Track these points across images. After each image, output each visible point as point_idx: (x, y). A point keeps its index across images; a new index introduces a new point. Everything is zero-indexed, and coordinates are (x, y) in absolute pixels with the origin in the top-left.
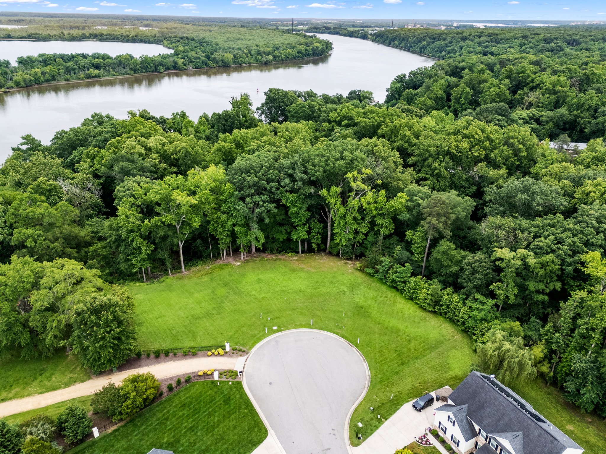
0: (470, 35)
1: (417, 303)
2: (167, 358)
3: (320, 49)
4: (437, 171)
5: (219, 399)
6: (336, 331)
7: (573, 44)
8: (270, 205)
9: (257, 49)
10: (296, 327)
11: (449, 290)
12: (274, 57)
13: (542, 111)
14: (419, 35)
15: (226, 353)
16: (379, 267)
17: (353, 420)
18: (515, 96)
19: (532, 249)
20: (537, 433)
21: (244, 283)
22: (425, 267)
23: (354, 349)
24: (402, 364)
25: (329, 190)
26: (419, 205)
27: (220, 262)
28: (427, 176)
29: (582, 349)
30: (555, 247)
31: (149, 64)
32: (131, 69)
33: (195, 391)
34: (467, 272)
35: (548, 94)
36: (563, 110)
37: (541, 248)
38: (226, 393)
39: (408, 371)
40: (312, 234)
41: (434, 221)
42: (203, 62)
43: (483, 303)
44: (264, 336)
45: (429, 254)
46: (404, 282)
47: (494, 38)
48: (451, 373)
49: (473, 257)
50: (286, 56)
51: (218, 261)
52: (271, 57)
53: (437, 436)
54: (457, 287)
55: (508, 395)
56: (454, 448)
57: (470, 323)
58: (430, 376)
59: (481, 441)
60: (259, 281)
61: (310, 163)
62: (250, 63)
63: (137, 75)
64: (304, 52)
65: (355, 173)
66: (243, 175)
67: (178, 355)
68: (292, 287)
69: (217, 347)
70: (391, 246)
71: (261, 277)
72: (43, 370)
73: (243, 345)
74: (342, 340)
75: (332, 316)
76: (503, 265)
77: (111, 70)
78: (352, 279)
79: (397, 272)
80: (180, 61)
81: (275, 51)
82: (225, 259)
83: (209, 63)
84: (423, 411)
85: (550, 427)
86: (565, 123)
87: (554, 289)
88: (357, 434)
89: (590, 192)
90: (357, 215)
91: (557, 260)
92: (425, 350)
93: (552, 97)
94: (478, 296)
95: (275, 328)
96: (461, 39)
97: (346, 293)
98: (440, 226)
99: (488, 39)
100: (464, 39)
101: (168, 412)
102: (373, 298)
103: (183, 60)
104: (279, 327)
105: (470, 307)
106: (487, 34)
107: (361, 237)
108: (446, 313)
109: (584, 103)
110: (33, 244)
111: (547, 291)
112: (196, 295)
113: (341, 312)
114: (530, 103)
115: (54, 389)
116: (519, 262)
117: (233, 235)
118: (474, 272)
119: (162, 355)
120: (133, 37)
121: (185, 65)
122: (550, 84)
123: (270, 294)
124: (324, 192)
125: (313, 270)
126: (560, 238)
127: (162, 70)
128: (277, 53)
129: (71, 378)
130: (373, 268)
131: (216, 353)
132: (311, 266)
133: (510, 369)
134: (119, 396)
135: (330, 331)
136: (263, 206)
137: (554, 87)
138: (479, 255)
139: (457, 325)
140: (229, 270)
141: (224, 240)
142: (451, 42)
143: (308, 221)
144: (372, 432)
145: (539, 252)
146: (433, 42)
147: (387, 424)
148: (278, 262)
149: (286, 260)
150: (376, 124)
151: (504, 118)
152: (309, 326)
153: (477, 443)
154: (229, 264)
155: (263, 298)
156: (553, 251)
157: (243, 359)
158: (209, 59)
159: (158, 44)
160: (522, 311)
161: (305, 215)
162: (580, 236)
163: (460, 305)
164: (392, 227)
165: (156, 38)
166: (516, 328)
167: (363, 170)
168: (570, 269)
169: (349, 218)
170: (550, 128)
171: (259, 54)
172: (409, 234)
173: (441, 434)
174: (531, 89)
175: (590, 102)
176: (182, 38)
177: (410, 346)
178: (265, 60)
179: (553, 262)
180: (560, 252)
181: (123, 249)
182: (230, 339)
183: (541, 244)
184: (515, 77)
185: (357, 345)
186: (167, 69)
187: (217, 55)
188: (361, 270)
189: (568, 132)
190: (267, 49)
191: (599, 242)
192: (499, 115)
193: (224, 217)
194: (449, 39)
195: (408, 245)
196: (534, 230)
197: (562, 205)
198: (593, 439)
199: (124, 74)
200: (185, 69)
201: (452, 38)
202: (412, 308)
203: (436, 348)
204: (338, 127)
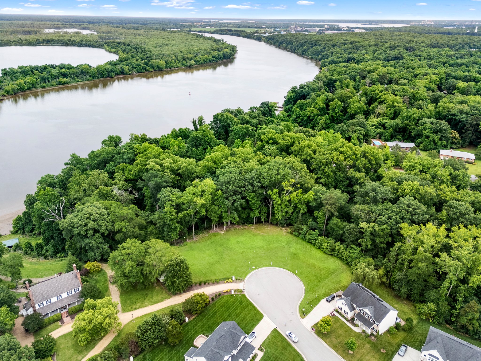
0: (337, 43)
1: (322, 250)
2: (205, 285)
3: (228, 53)
4: (327, 174)
5: (237, 303)
6: (285, 267)
7: (410, 50)
8: (242, 201)
9: (182, 56)
10: (264, 266)
11: (339, 243)
12: (195, 61)
13: (386, 119)
14: (301, 41)
15: (233, 281)
16: (301, 232)
17: (300, 308)
18: (370, 108)
19: (378, 222)
20: (379, 305)
21: (230, 243)
22: (325, 230)
23: (295, 276)
24: (319, 282)
25: (272, 191)
26: (321, 198)
27: (211, 232)
28: (322, 176)
29: (400, 269)
30: (387, 221)
31: (104, 72)
32: (90, 76)
33: (224, 299)
34: (347, 234)
35: (390, 107)
36: (398, 121)
37: (381, 222)
38: (239, 300)
39: (322, 285)
40: (262, 213)
41: (329, 208)
42: (143, 68)
43: (355, 250)
44: (249, 272)
45: (327, 224)
46: (315, 240)
47: (355, 45)
48: (342, 284)
49: (350, 226)
50: (204, 60)
51: (211, 231)
52: (193, 62)
53: (337, 312)
54: (342, 241)
55: (368, 291)
56: (346, 316)
57: (350, 260)
58: (332, 286)
59: (357, 311)
60: (238, 242)
61: (261, 177)
62: (178, 67)
63: (95, 80)
64: (217, 56)
65: (287, 182)
66: (227, 185)
67: (210, 283)
68: (256, 245)
69: (228, 279)
70: (306, 219)
71: (238, 240)
72: (147, 295)
73: (240, 277)
74: (288, 272)
75: (280, 259)
76: (364, 231)
77: (76, 77)
78: (287, 239)
79: (311, 234)
80: (126, 68)
81: (195, 56)
82: (215, 230)
83: (148, 68)
84: (331, 302)
85: (385, 303)
86: (400, 129)
87: (388, 241)
88: (303, 313)
89: (405, 189)
90: (288, 203)
91: (388, 227)
92: (329, 274)
93: (393, 110)
94: (353, 246)
95: (254, 267)
96: (332, 46)
97: (286, 247)
98: (332, 210)
99: (351, 46)
100: (334, 46)
101: (215, 309)
102: (299, 249)
103: (128, 67)
104: (255, 267)
105: (349, 252)
106: (350, 42)
107: (289, 214)
108: (337, 255)
109: (411, 116)
110: (126, 230)
111: (385, 242)
112: (207, 252)
113: (285, 257)
114: (379, 113)
115: (157, 302)
116: (371, 229)
117: (221, 217)
118: (350, 234)
119: (203, 284)
120: (79, 42)
121: (130, 71)
122: (391, 101)
123: (246, 249)
124: (270, 192)
125: (265, 235)
126: (390, 216)
127: (113, 76)
128: (197, 58)
129: (162, 297)
130: (298, 232)
131: (229, 281)
132: (263, 232)
133: (368, 280)
134: (195, 303)
135: (281, 267)
136: (238, 202)
137: (393, 103)
138: (352, 225)
139: (344, 261)
140: (219, 236)
141: (215, 220)
142: (324, 48)
143: (259, 207)
144: (309, 312)
145: (380, 224)
146: (312, 47)
147: (315, 309)
148: (244, 230)
149: (248, 229)
150: (289, 143)
151: (363, 129)
152: (270, 266)
153: (355, 313)
154: (217, 233)
155: (243, 252)
156: (387, 223)
157: (242, 283)
158: (147, 65)
159: (100, 48)
160: (374, 252)
161: (259, 203)
162: (399, 214)
163: (344, 251)
164: (306, 209)
165: (98, 43)
166: (371, 262)
167: (291, 180)
168: (395, 232)
169: (283, 206)
170: (391, 132)
171: (184, 59)
172: (316, 213)
173: (340, 311)
174: (380, 103)
175: (415, 115)
176: (119, 43)
177: (322, 273)
178: (189, 64)
179: (387, 228)
180: (390, 223)
181: (166, 229)
182: (233, 274)
183: (381, 220)
184: (369, 94)
185: (296, 274)
186: (117, 74)
187: (153, 62)
188: (291, 233)
189: (402, 134)
190: (190, 56)
191: (408, 217)
192: (360, 127)
193: (217, 208)
194: (323, 45)
195: (315, 219)
196: (378, 212)
197: (391, 197)
198: (406, 310)
199: (86, 80)
200: (130, 74)
201: (325, 44)
202: (320, 253)
203: (334, 273)
204: (267, 145)
